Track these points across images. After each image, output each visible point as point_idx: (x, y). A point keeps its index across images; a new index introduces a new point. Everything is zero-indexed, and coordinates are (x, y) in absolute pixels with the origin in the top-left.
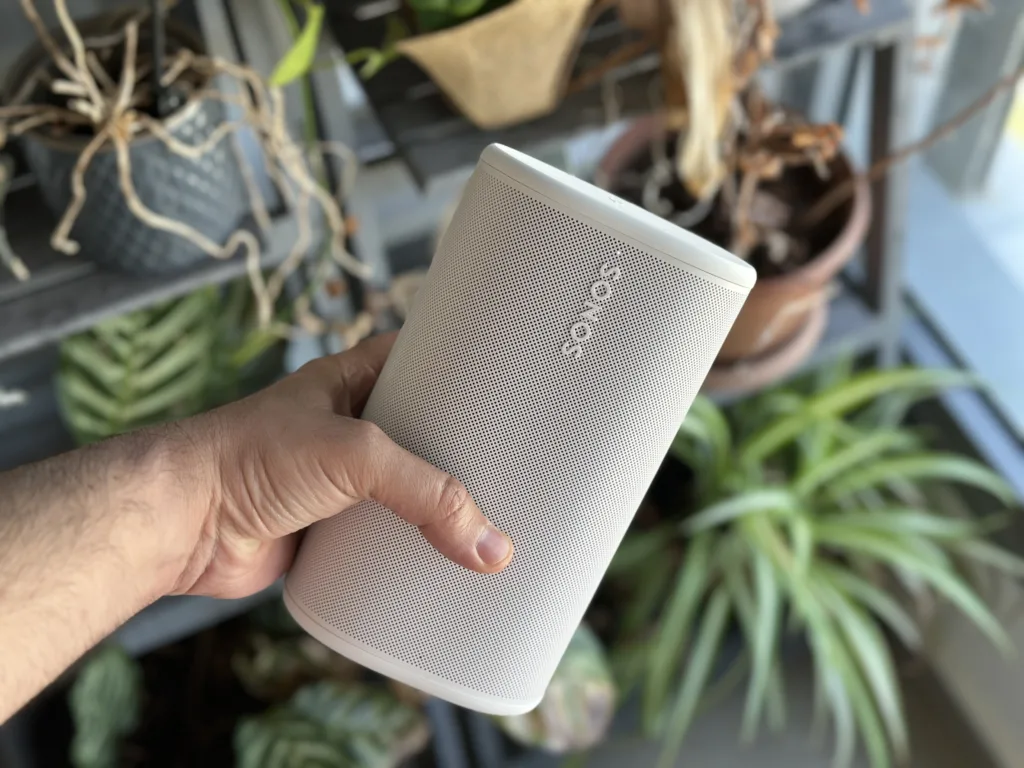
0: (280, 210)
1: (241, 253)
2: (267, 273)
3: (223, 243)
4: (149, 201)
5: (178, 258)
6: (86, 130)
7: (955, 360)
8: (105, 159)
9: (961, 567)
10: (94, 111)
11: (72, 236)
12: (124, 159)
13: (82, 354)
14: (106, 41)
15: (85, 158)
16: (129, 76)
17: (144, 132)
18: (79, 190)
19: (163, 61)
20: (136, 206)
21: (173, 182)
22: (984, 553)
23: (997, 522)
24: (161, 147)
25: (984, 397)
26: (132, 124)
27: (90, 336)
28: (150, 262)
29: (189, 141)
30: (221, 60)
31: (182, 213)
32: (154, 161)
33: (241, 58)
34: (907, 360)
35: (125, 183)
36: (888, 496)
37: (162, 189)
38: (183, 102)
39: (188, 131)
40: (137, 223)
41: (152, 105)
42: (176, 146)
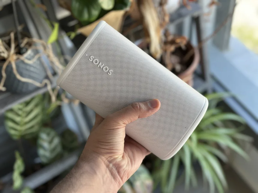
0: (55, 74)
1: (46, 85)
2: (53, 90)
3: (41, 83)
4: (21, 75)
5: (30, 88)
6: (4, 60)
7: (225, 90)
8: (9, 66)
9: (235, 141)
10: (5, 55)
11: (4, 86)
12: (14, 66)
13: (10, 115)
14: (7, 38)
15: (5, 66)
16: (13, 46)
17: (18, 59)
18: (4, 75)
19: (20, 41)
20: (18, 77)
21: (27, 70)
22: (240, 137)
23: (242, 128)
24: (23, 62)
25: (234, 98)
26: (15, 57)
27: (11, 110)
28: (24, 90)
29: (29, 59)
30: (35, 39)
31: (30, 77)
32: (22, 65)
33: (40, 38)
34: (214, 91)
35: (15, 71)
36: (215, 126)
37: (24, 72)
38: (27, 50)
39: (29, 57)
40: (19, 81)
41: (19, 52)
42: (27, 61)
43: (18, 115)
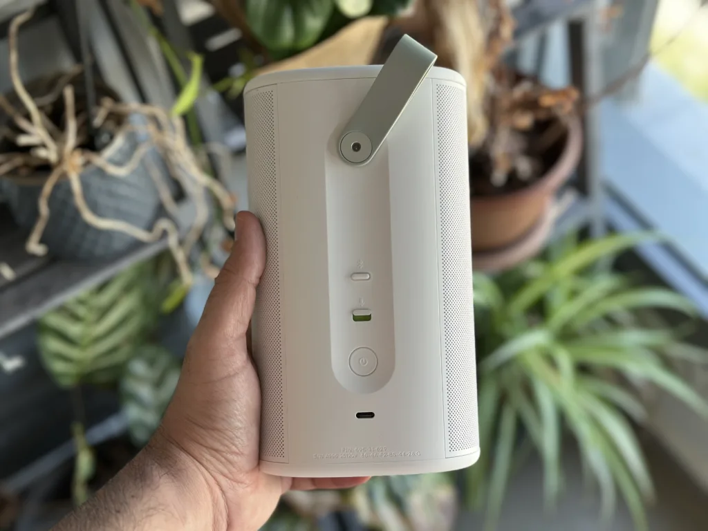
1: (165, 234)
2: (181, 243)
3: (150, 228)
4: (95, 209)
5: (118, 245)
6: (45, 168)
7: (644, 224)
8: (63, 187)
9: (667, 363)
10: (49, 154)
11: (42, 241)
12: (76, 186)
13: (56, 321)
14: (48, 99)
15: (48, 188)
16: (72, 125)
17: (87, 163)
18: (44, 209)
19: (93, 109)
20: (88, 216)
21: (111, 194)
22: (682, 351)
23: (687, 329)
24: (101, 172)
25: (670, 249)
26: (78, 159)
27: (63, 310)
28: (99, 251)
29: (119, 164)
30: (131, 102)
31: (119, 215)
32: (96, 182)
34: (611, 229)
35: (79, 201)
36: (611, 321)
37: (103, 200)
38: (112, 137)
39: (118, 158)
40: (87, 226)
41: (90, 143)
42: (113, 170)
43: (76, 318)
